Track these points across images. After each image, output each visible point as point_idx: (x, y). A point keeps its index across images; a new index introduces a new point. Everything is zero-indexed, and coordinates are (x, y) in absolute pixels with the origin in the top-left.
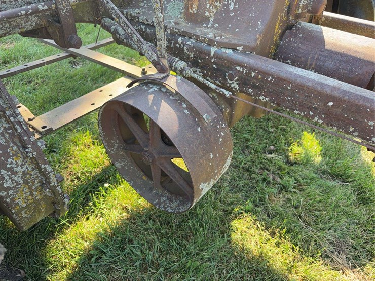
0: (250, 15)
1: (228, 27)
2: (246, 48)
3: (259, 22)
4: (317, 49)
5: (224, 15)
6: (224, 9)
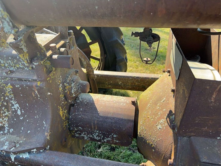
0: (35, 117)
1: (21, 130)
2: (38, 149)
3: (44, 122)
4: (94, 117)
5: (15, 119)
6: (14, 114)
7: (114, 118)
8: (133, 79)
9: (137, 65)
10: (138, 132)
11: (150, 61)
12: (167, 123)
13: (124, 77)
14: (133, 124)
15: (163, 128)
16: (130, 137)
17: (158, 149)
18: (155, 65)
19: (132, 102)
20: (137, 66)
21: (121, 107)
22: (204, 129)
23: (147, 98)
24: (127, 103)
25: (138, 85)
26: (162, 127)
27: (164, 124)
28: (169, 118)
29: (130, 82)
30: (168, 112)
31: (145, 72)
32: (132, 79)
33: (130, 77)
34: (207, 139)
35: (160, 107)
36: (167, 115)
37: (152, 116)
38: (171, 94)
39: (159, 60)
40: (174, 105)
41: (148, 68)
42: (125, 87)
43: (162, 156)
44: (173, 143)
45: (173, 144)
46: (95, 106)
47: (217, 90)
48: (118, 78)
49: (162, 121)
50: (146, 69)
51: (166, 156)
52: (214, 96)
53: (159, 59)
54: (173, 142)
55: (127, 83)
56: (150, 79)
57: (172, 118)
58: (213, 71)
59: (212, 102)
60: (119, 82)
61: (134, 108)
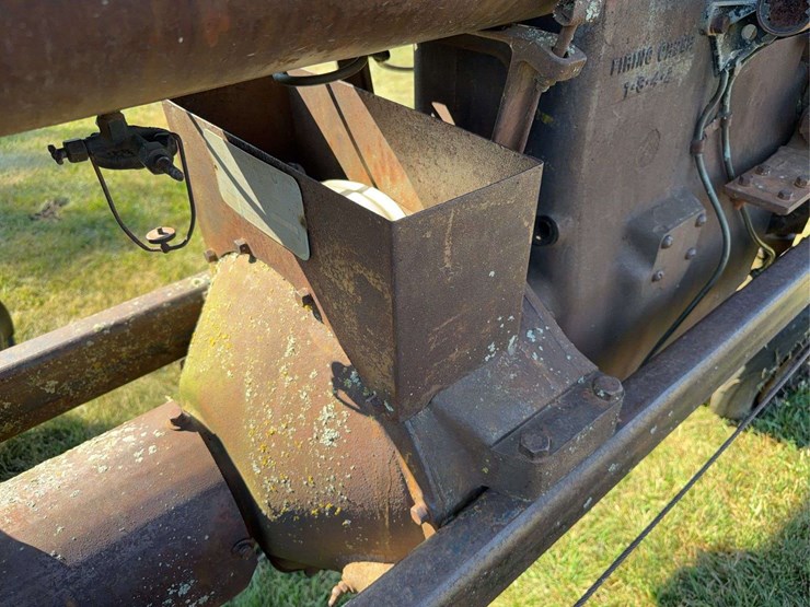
4: (51, 592)
7: (142, 531)
8: (101, 344)
9: (32, 289)
10: (261, 507)
11: (173, 236)
12: (345, 407)
13: (55, 353)
14: (226, 496)
15: (342, 432)
16: (244, 545)
17: (362, 506)
18: (108, 261)
19: (174, 421)
20: (36, 295)
21: (145, 470)
22: (453, 356)
23: (224, 372)
24: (157, 441)
25: (134, 352)
26: (338, 430)
27: (340, 416)
28: (345, 389)
29: (94, 360)
30: (330, 374)
31: (86, 303)
32: (98, 345)
33: (85, 339)
34: (467, 378)
35: (293, 376)
36: (330, 383)
37: (284, 420)
38: (303, 314)
39: (110, 239)
40: (336, 341)
41: (88, 281)
42: (83, 392)
43: (382, 516)
44: (397, 451)
45: (398, 455)
46: (22, 544)
47: (449, 230)
48: (34, 373)
49: (326, 413)
50: (82, 290)
51: (397, 505)
52: (448, 252)
53: (108, 233)
54: (395, 448)
55: (82, 374)
56: (168, 309)
57: (354, 384)
58: (365, 193)
59: (447, 270)
60: (43, 385)
61: (195, 438)
